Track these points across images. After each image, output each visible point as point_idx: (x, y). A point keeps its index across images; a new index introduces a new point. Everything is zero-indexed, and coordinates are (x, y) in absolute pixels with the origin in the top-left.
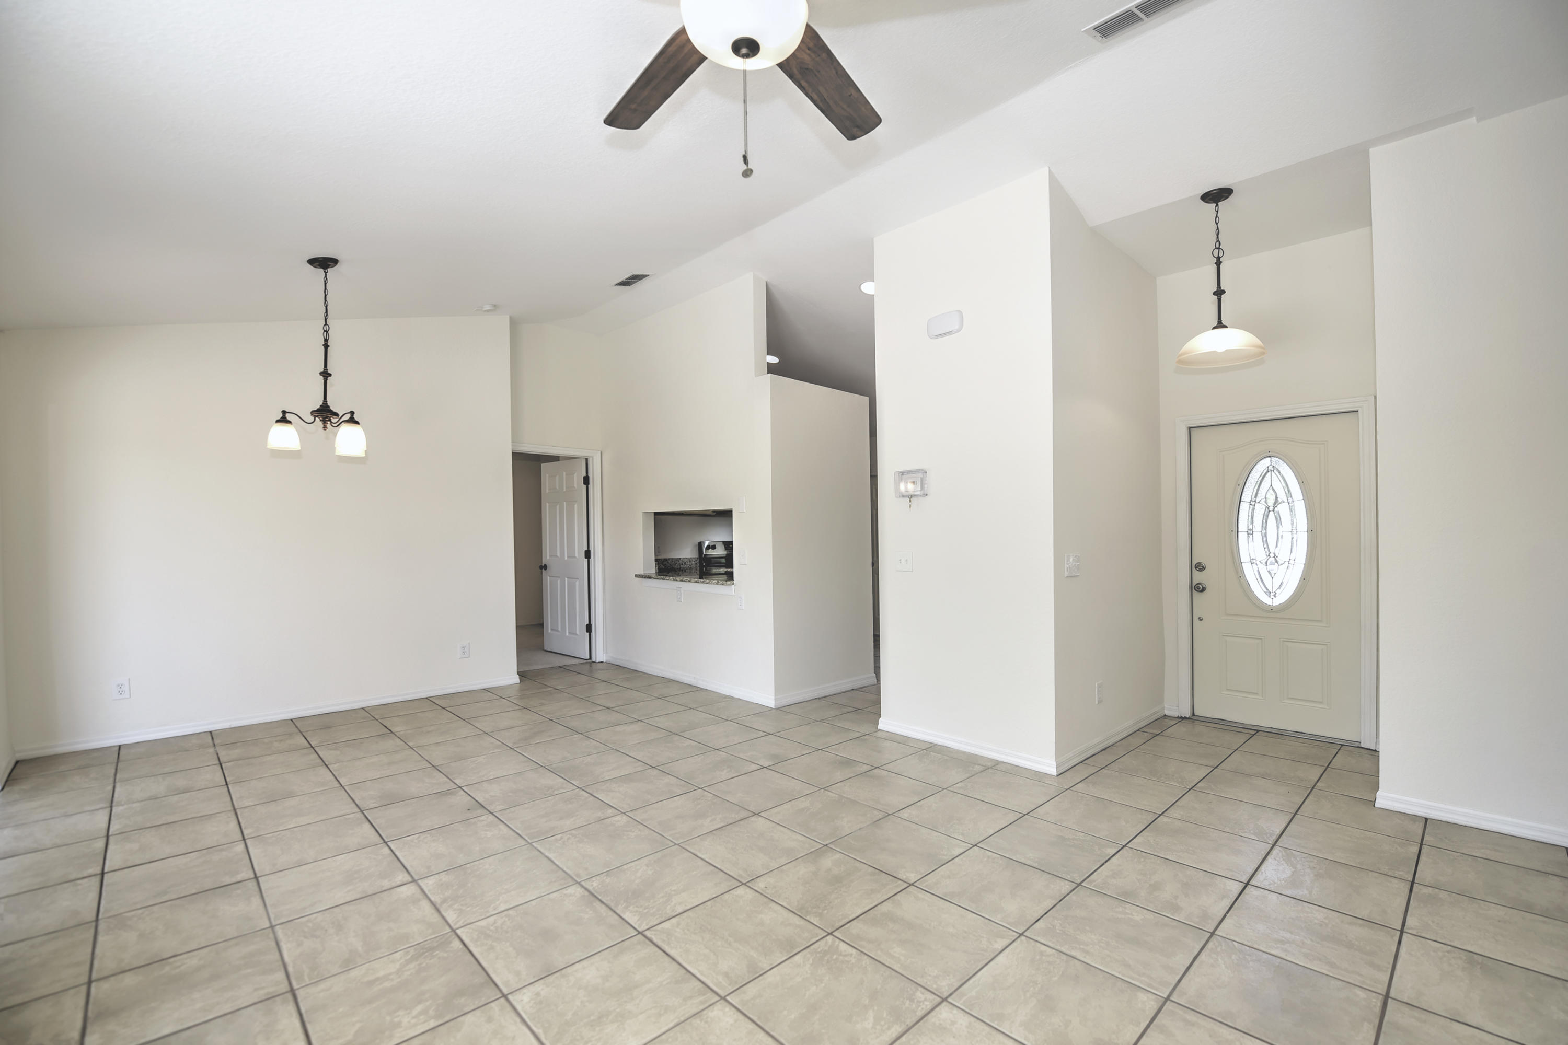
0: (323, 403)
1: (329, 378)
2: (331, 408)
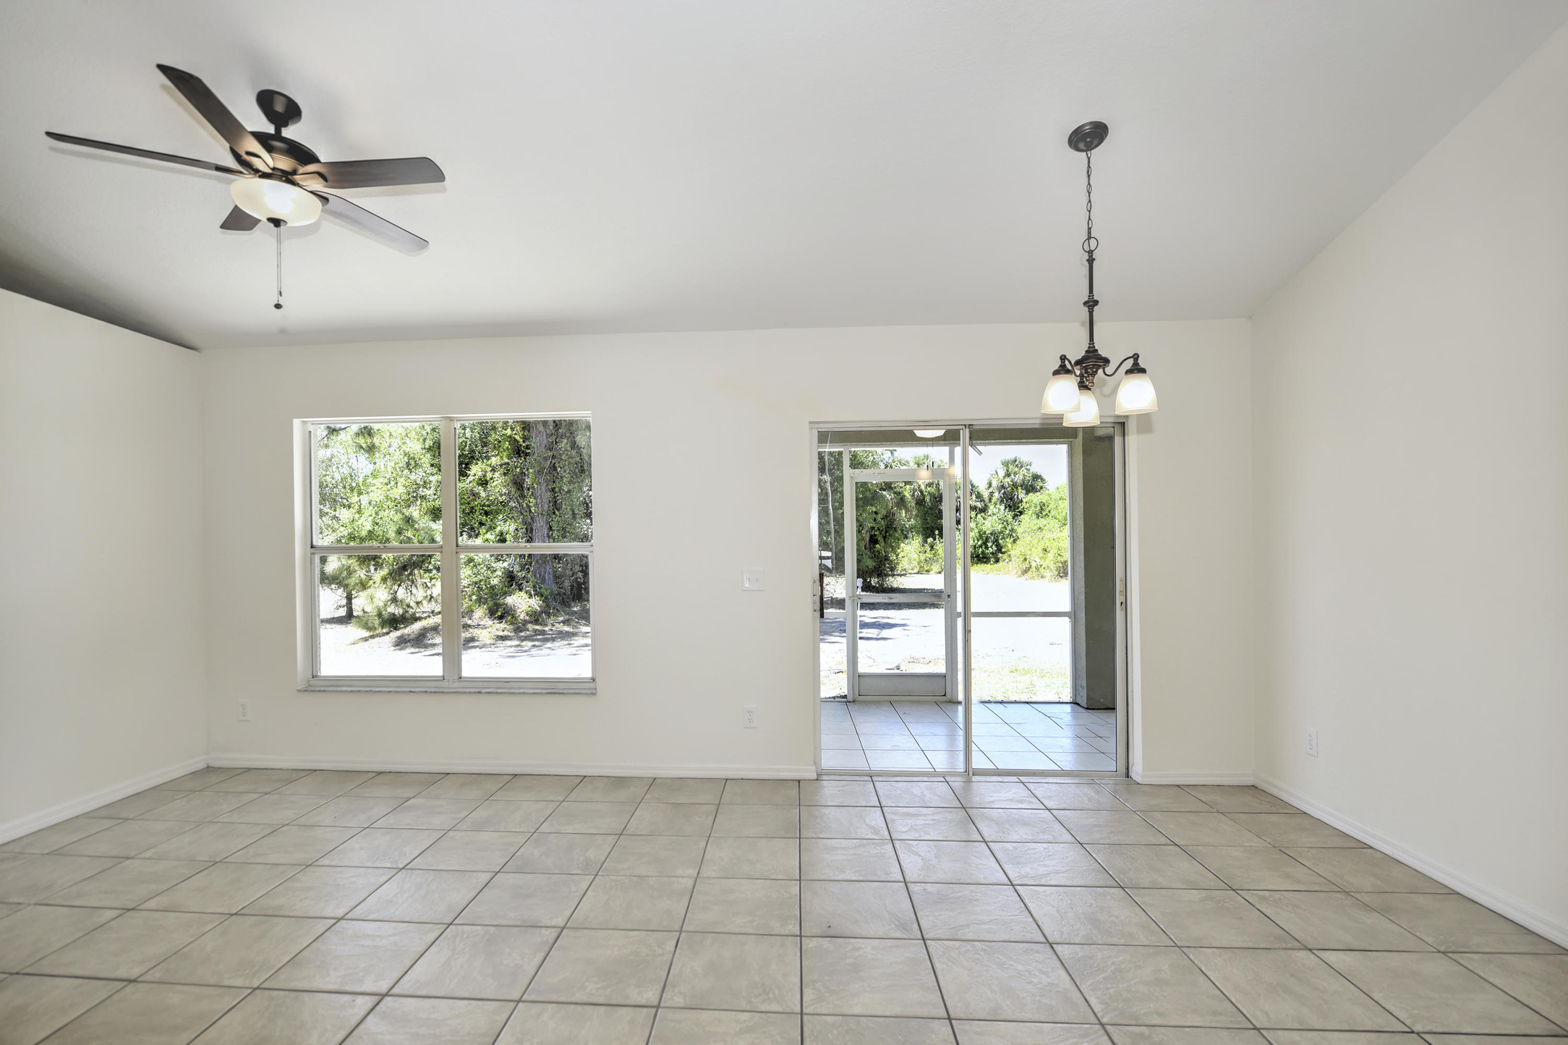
0: (1089, 347)
1: (1095, 308)
2: (1100, 352)
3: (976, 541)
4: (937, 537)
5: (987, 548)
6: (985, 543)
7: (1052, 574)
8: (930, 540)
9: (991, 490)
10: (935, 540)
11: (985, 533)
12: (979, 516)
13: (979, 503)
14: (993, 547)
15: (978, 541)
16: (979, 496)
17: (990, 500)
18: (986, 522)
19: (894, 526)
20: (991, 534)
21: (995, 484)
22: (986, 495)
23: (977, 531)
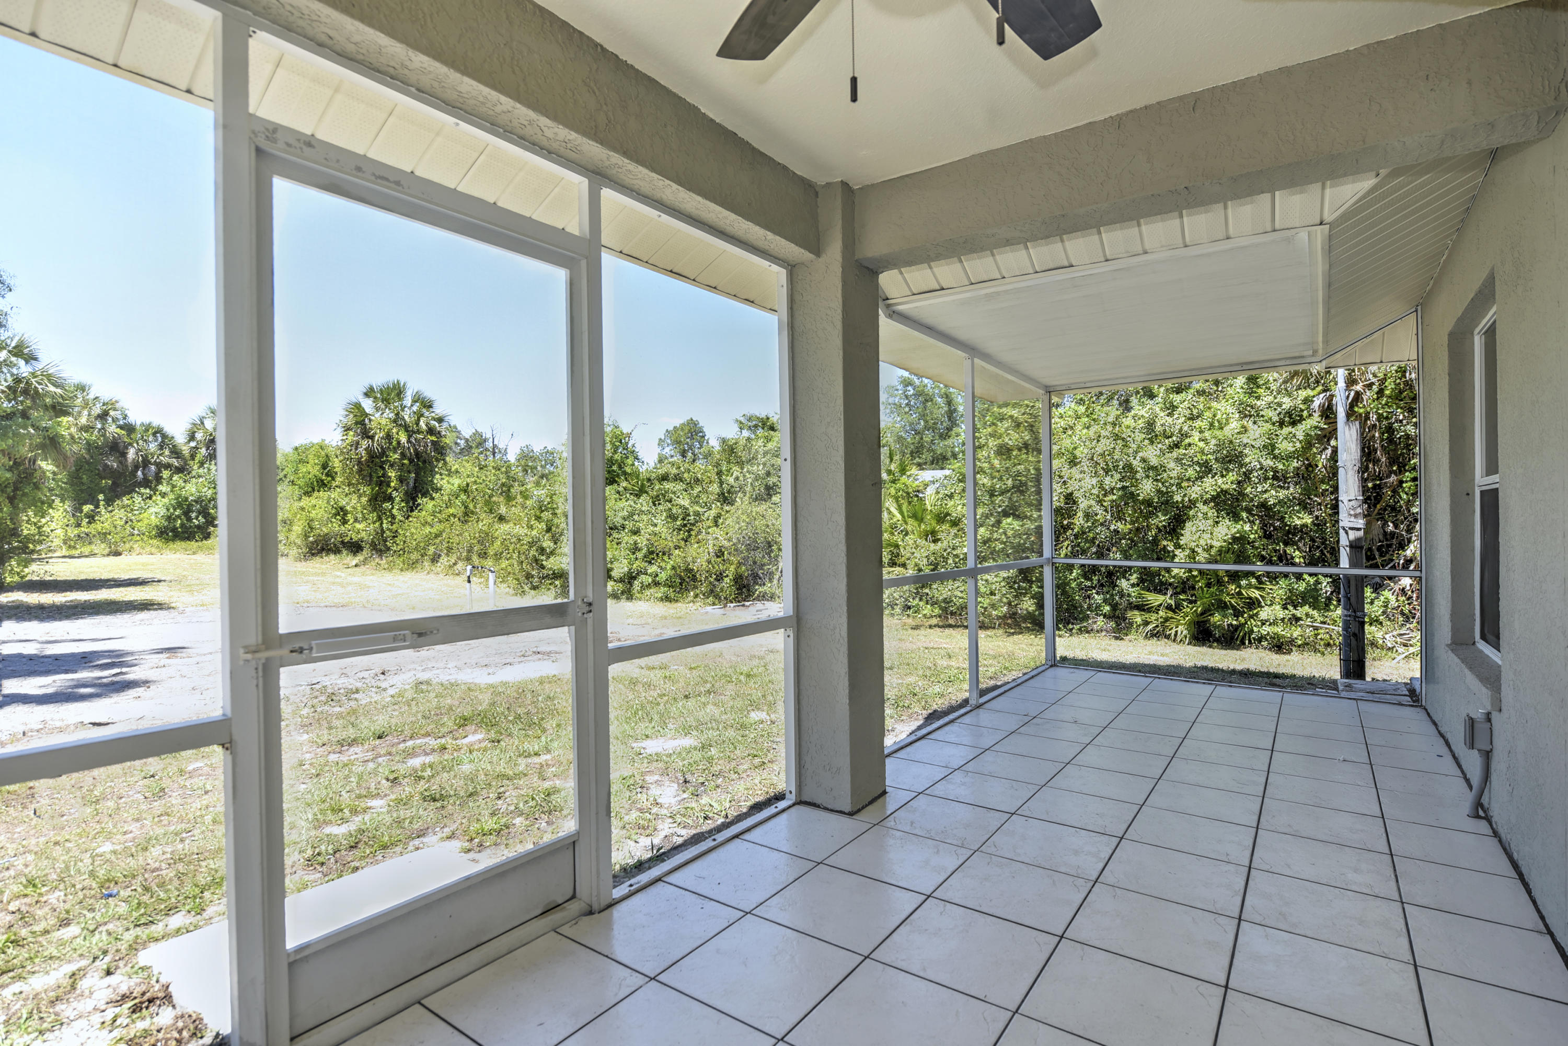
3: (172, 510)
4: (102, 503)
5: (189, 519)
6: (187, 513)
7: (300, 551)
8: (87, 508)
9: (193, 444)
10: (97, 506)
11: (186, 499)
12: (175, 478)
13: (174, 460)
14: (200, 518)
15: (175, 510)
16: (176, 453)
17: (193, 457)
18: (188, 486)
19: (35, 480)
20: (196, 502)
21: (199, 436)
22: (186, 451)
23: (172, 496)
